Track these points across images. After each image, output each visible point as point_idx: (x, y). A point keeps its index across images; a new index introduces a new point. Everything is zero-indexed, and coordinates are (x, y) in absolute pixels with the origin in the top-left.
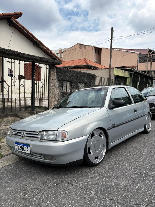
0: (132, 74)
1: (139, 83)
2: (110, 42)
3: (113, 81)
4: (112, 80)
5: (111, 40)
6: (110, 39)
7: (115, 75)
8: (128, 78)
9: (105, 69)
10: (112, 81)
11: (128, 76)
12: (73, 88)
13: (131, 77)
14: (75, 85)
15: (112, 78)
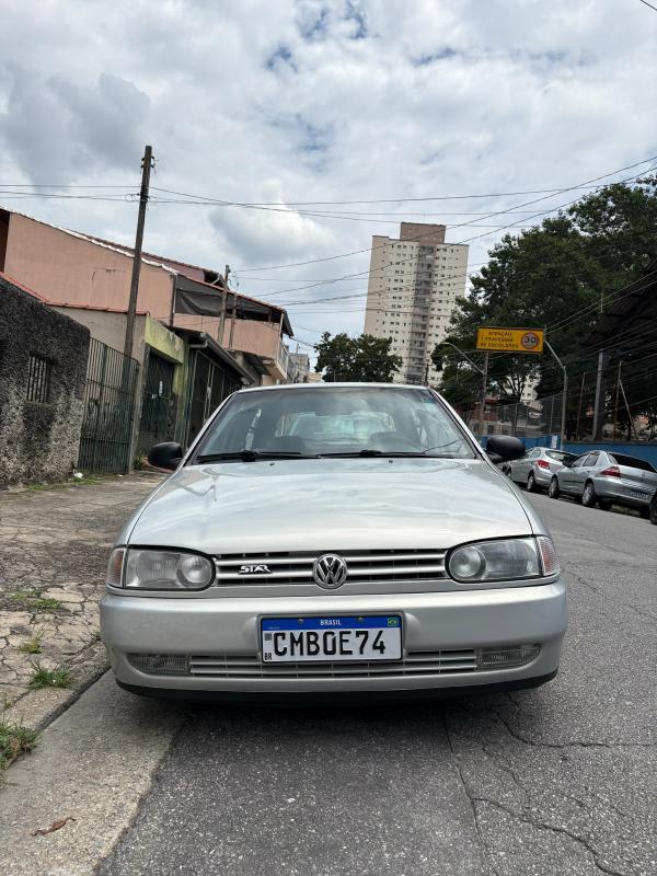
0: (195, 349)
1: (209, 390)
2: (138, 205)
3: (141, 369)
4: (138, 364)
5: (144, 195)
6: (139, 191)
7: (147, 344)
8: (181, 364)
9: (105, 311)
10: (137, 370)
11: (180, 359)
12: (7, 376)
13: (190, 363)
14: (16, 363)
15: (139, 355)
